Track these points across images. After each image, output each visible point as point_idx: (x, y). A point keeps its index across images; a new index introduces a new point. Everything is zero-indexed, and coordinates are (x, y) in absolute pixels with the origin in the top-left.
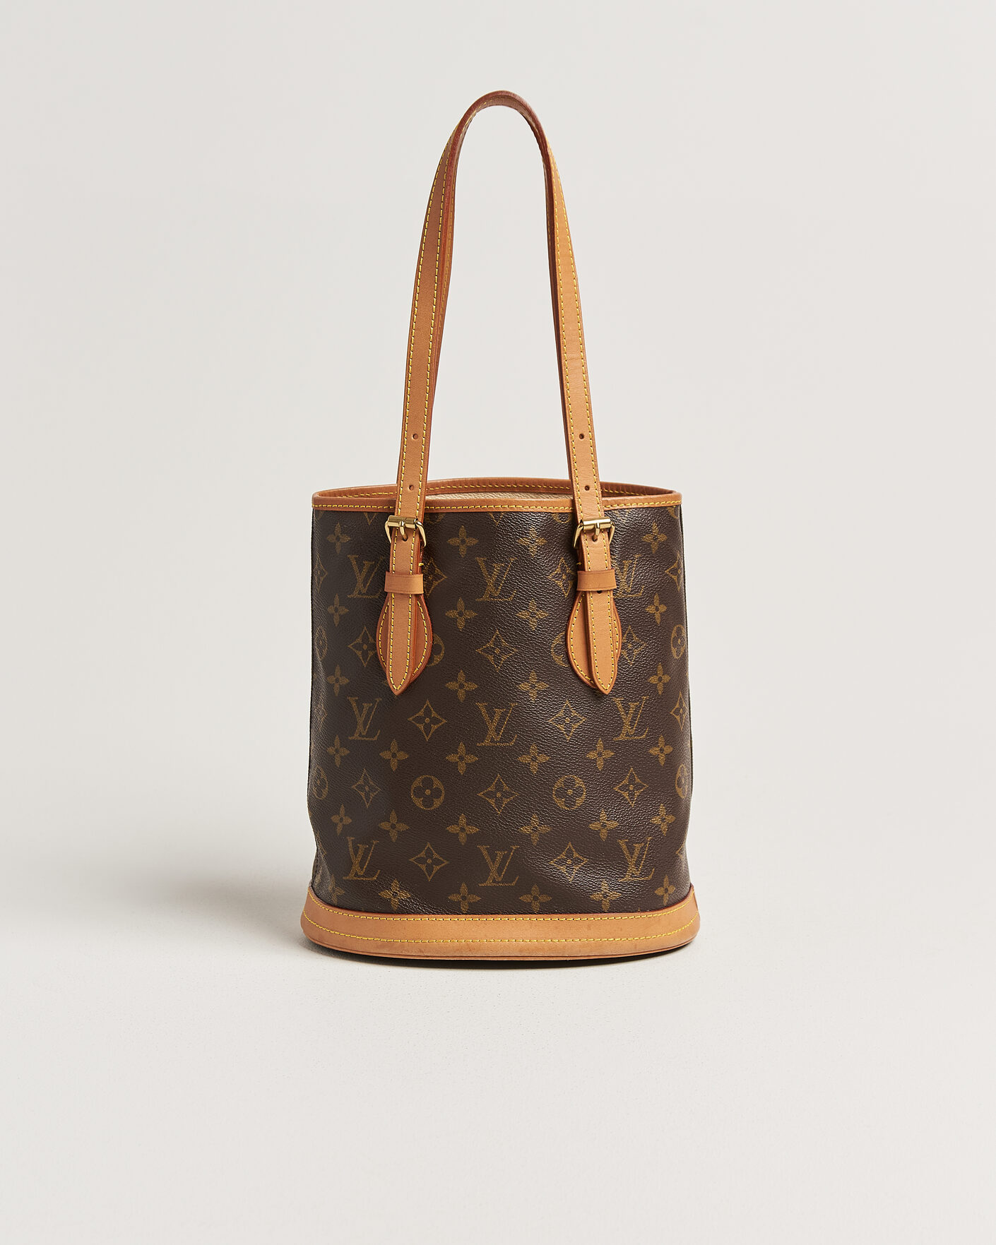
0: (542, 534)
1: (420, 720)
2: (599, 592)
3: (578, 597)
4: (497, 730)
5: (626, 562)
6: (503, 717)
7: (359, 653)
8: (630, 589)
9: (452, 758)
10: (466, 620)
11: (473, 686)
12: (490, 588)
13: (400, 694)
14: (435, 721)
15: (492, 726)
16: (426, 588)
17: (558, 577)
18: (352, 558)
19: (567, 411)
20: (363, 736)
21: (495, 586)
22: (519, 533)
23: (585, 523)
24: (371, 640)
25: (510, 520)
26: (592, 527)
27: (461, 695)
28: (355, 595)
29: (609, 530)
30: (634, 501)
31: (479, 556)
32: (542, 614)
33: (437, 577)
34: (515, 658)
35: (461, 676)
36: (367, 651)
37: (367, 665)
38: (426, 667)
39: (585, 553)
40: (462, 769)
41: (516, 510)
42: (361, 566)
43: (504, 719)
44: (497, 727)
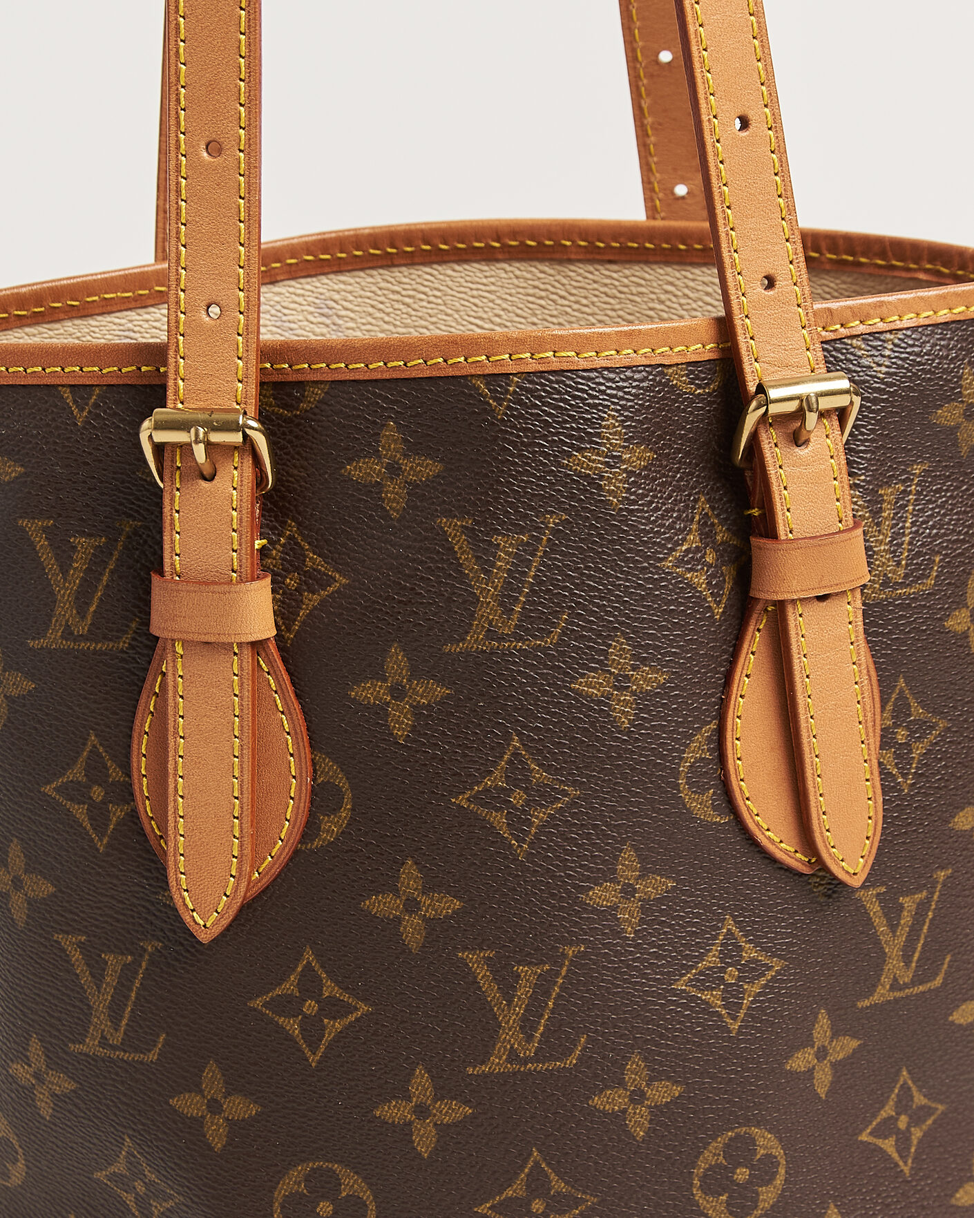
0: (638, 436)
1: (288, 1006)
2: (822, 598)
3: (755, 616)
4: (527, 1026)
5: (888, 493)
6: (543, 987)
7: (80, 812)
8: (901, 572)
9: (394, 1112)
10: (416, 708)
11: (448, 905)
12: (488, 610)
13: (215, 941)
14: (334, 1008)
15: (510, 1018)
16: (284, 611)
17: (692, 560)
18: (34, 528)
19: (694, 49)
20: (113, 1048)
21: (502, 604)
22: (571, 437)
23: (774, 394)
24: (115, 774)
25: (540, 398)
26: (792, 407)
27: (412, 931)
28: (53, 639)
29: (842, 413)
30: (907, 306)
31: (449, 514)
32: (650, 679)
33: (314, 581)
34: (573, 815)
35: (410, 877)
36: (104, 802)
37: (109, 845)
38: (296, 853)
39: (775, 488)
40: (424, 1140)
41: (555, 366)
42: (64, 556)
43: (547, 994)
44: (524, 1019)
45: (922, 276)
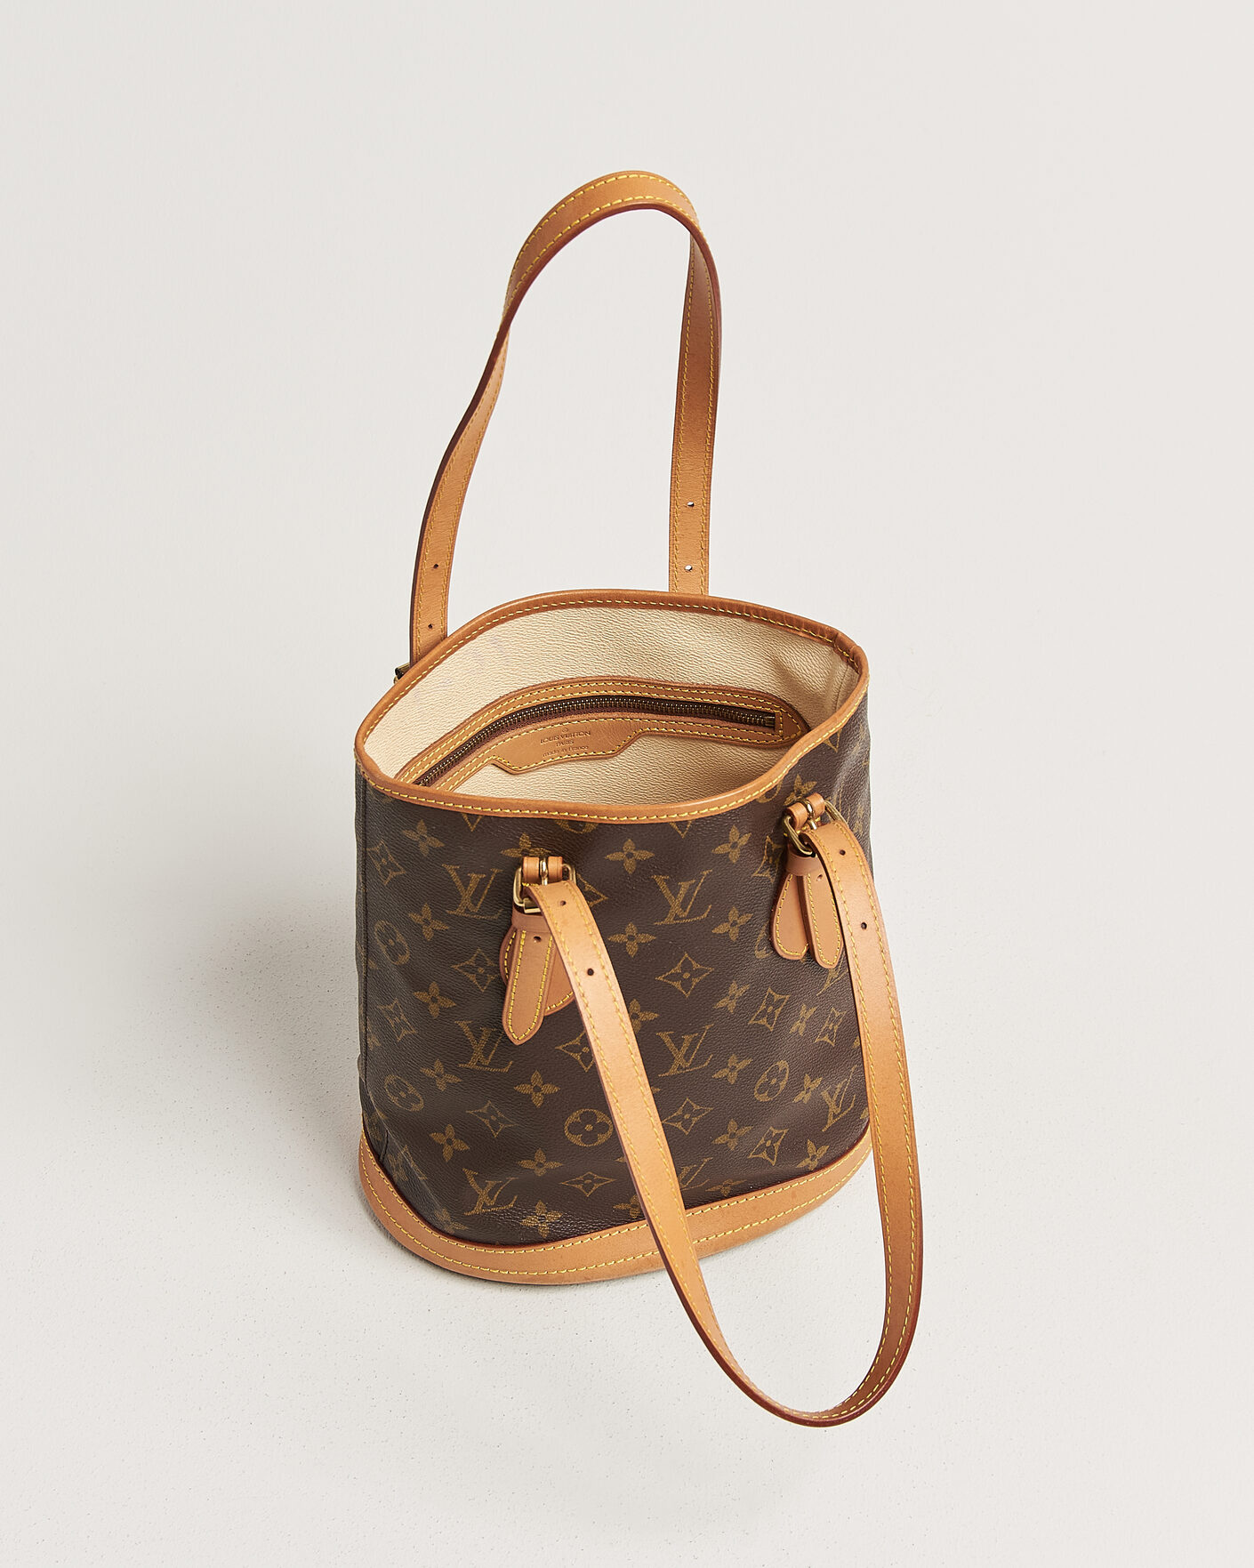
1: (575, 1048)
4: (687, 1057)
6: (694, 1042)
7: (471, 977)
10: (640, 944)
11: (652, 1016)
12: (676, 910)
15: (680, 1055)
18: (450, 868)
20: (484, 1066)
21: (682, 907)
22: (715, 841)
24: (491, 963)
25: (701, 828)
28: (460, 912)
31: (657, 873)
35: (635, 1006)
36: (484, 974)
41: (709, 814)
42: (466, 880)
43: (696, 1043)
44: (685, 1055)
45: (801, 634)
